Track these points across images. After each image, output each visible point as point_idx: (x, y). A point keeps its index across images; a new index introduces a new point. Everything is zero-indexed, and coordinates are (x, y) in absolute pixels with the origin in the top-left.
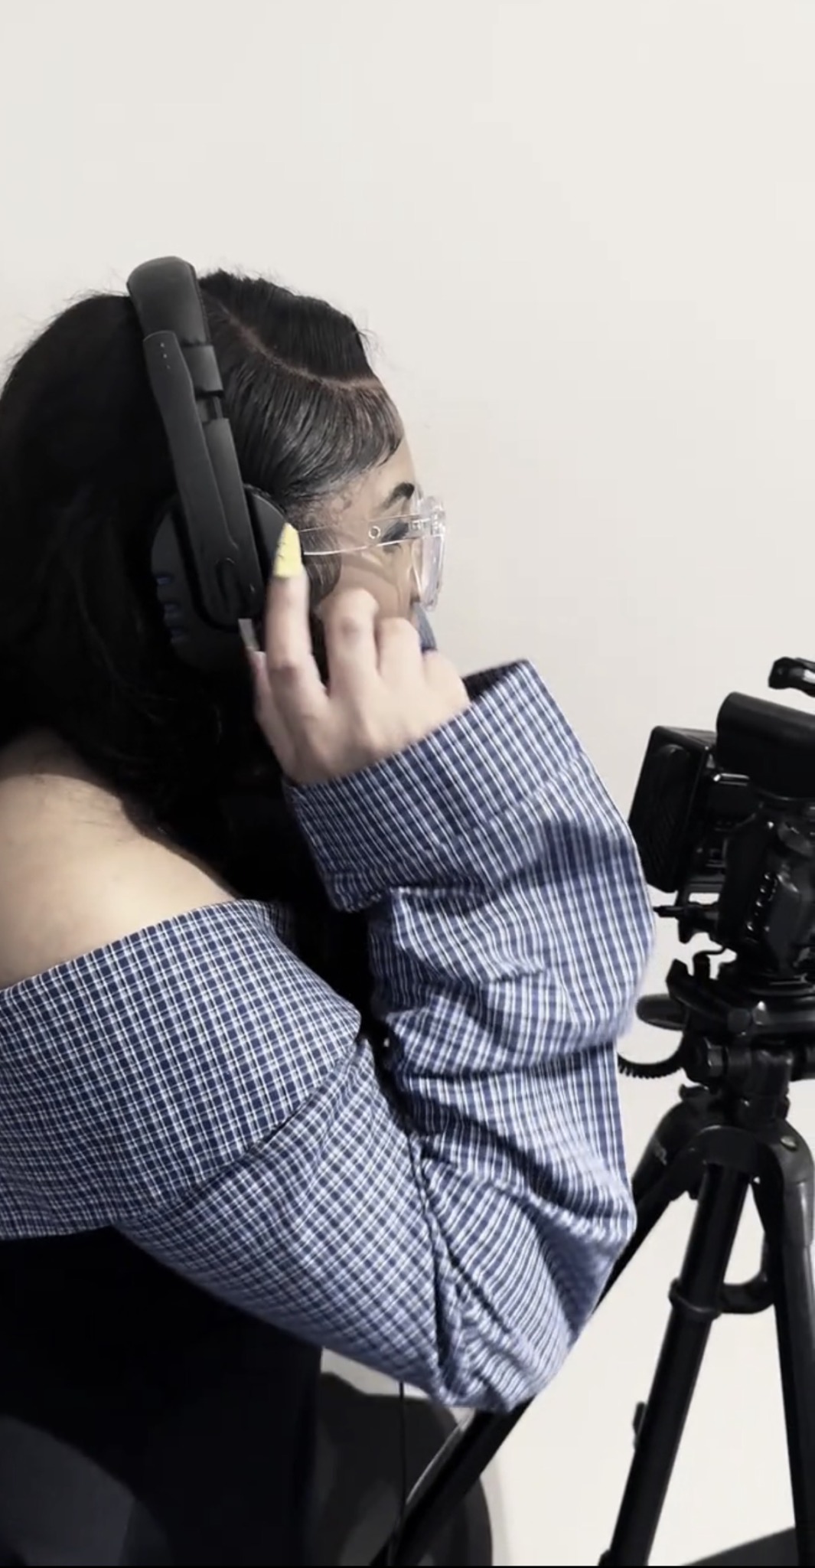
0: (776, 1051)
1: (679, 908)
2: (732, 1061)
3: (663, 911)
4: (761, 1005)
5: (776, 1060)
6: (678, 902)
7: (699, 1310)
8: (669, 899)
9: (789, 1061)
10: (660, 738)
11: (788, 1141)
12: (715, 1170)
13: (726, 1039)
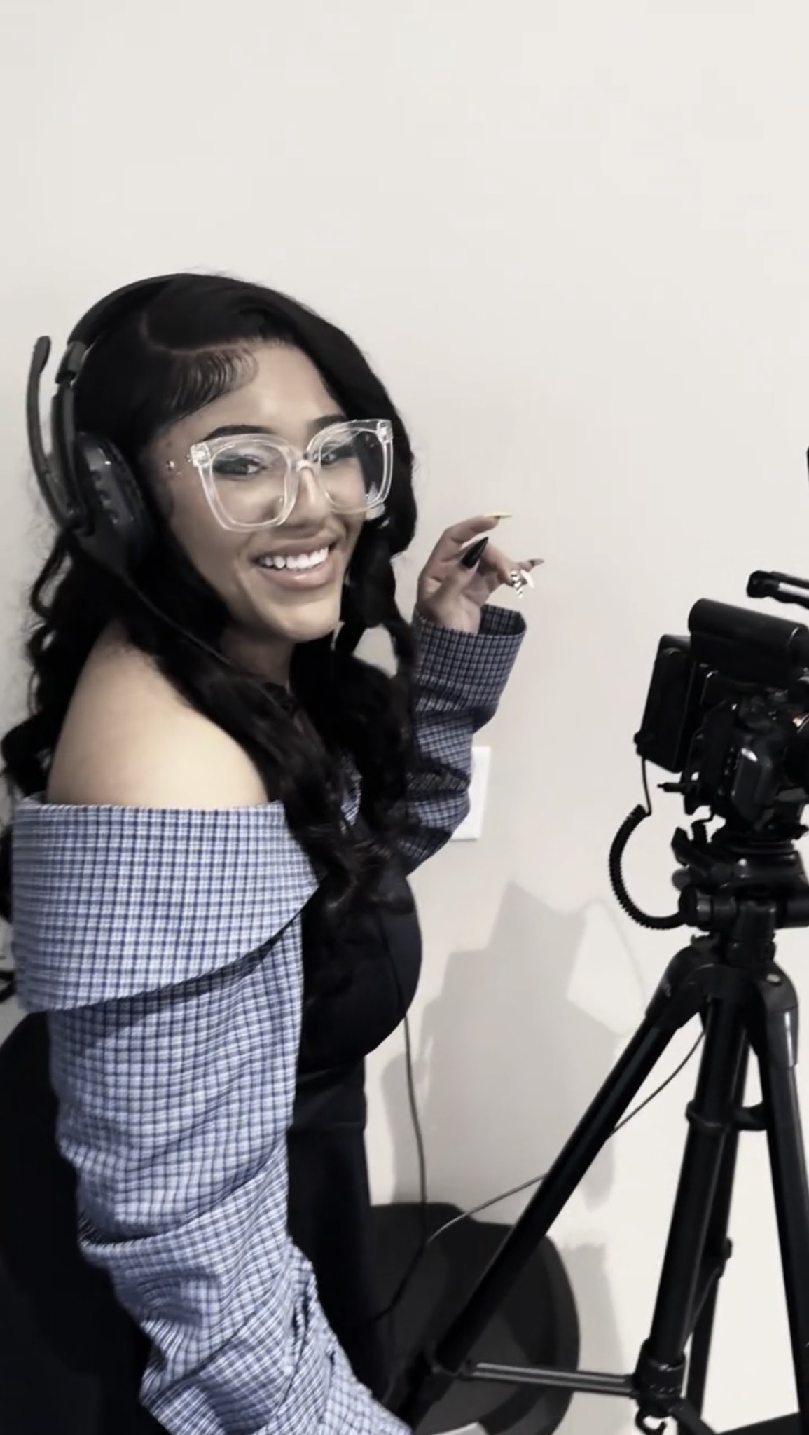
0: (761, 901)
1: (684, 784)
2: (717, 908)
3: (668, 787)
4: (743, 862)
5: (762, 909)
6: (683, 779)
7: (711, 1125)
8: (675, 778)
9: (773, 910)
10: (666, 642)
11: (774, 978)
12: (717, 1003)
13: (711, 889)
